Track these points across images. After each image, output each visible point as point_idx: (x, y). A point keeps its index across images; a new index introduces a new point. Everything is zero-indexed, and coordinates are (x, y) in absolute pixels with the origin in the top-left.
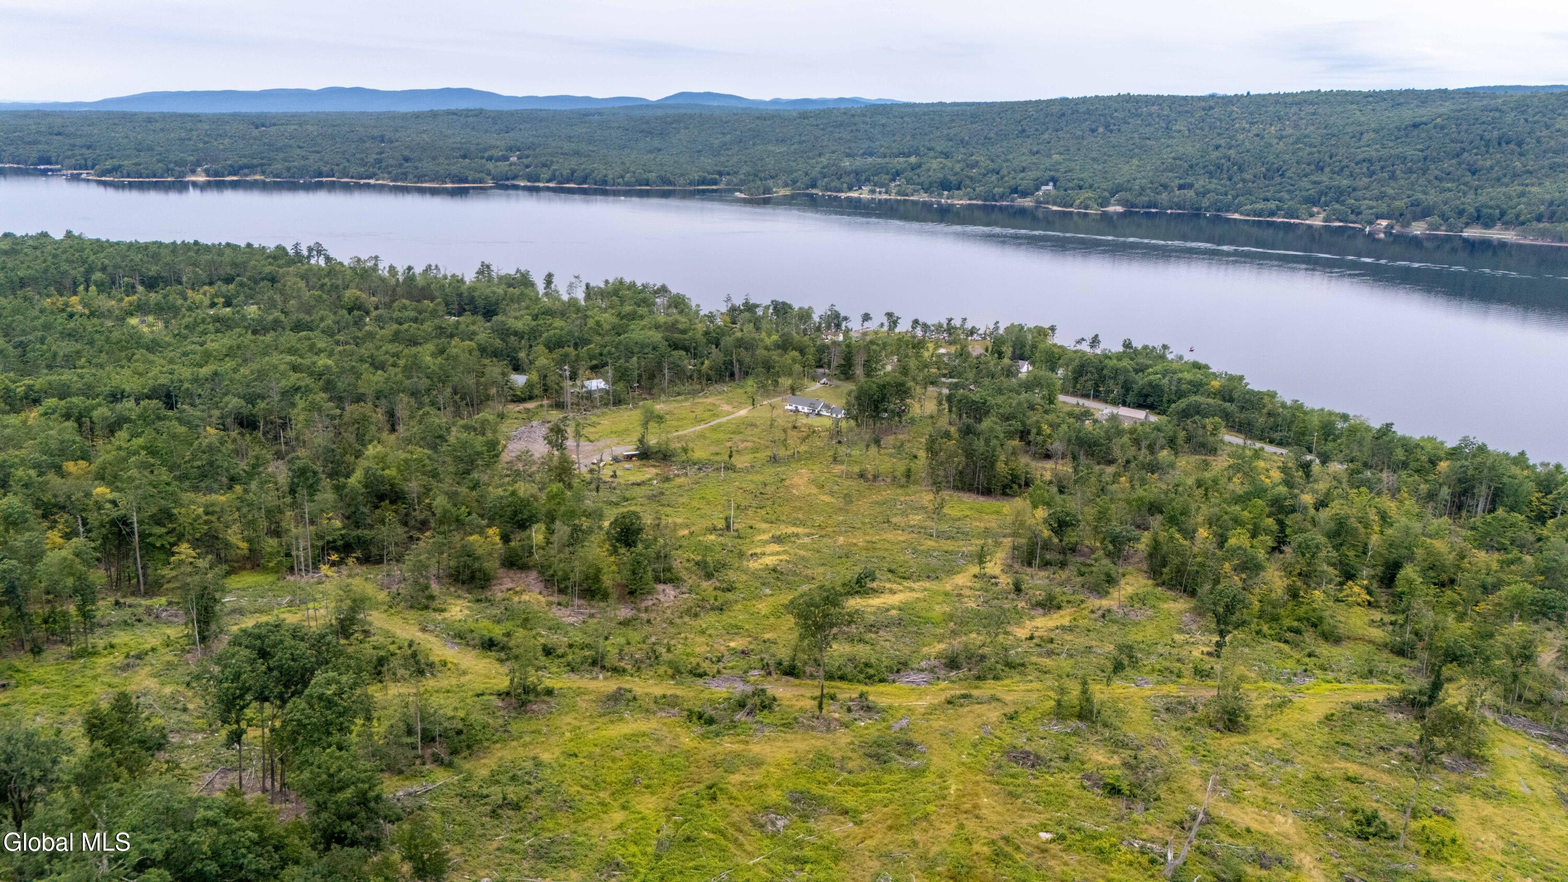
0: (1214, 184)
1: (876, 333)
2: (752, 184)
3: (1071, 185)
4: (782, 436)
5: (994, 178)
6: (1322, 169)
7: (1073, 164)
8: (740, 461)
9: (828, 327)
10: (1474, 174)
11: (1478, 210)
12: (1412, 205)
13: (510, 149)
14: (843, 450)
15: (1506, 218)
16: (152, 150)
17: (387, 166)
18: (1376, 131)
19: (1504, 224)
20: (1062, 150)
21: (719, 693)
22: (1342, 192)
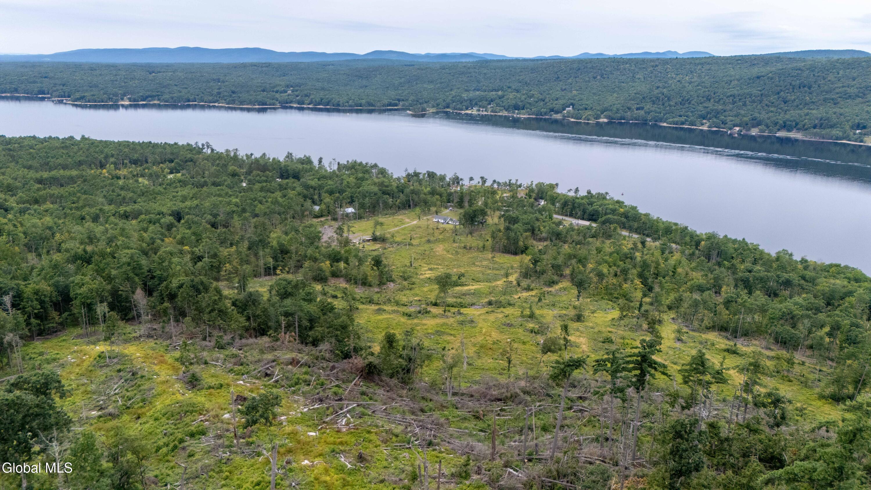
0: (654, 108)
1: (476, 186)
2: (415, 107)
3: (581, 107)
4: (432, 231)
5: (542, 103)
6: (710, 100)
7: (582, 96)
8: (414, 242)
9: (453, 184)
10: (785, 103)
11: (784, 122)
12: (753, 120)
13: (288, 86)
14: (457, 238)
15: (799, 126)
16: (98, 86)
17: (224, 96)
18: (738, 80)
19: (797, 129)
20: (578, 88)
21: (412, 309)
22: (718, 113)
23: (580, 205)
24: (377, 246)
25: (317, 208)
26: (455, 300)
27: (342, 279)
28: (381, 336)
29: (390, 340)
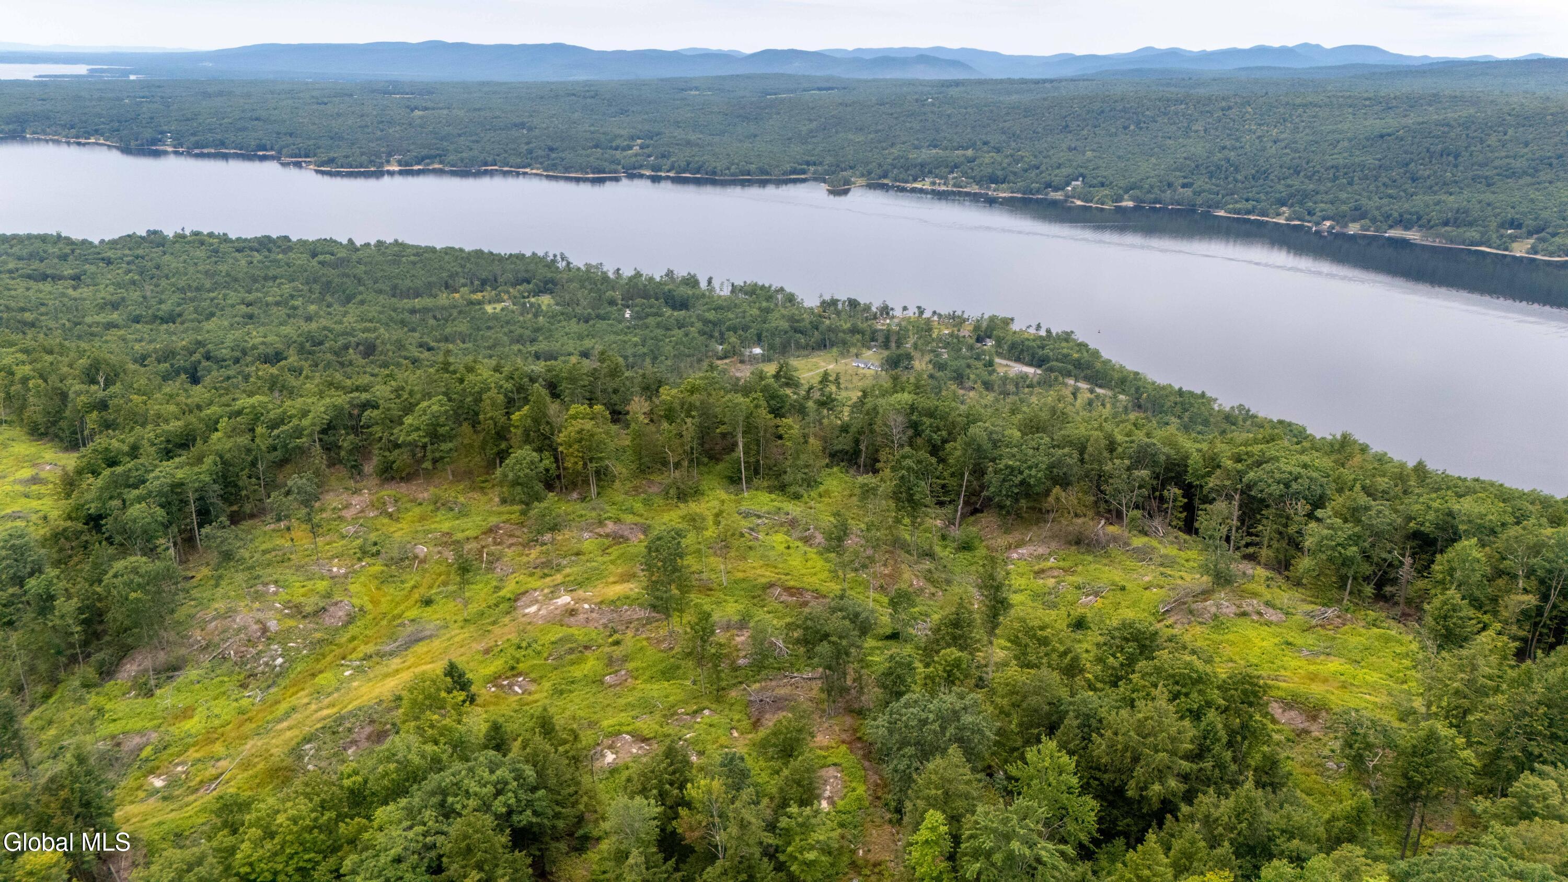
0: (1210, 184)
1: (910, 318)
2: (834, 176)
3: (1095, 182)
5: (1034, 173)
6: (1298, 173)
7: (1100, 162)
9: (881, 315)
10: (1413, 182)
11: (1401, 215)
12: (1355, 209)
13: (632, 138)
15: (1421, 222)
16: (345, 139)
17: (537, 156)
18: (1350, 140)
19: (1419, 227)
20: (1095, 146)
22: (1306, 195)
25: (720, 347)
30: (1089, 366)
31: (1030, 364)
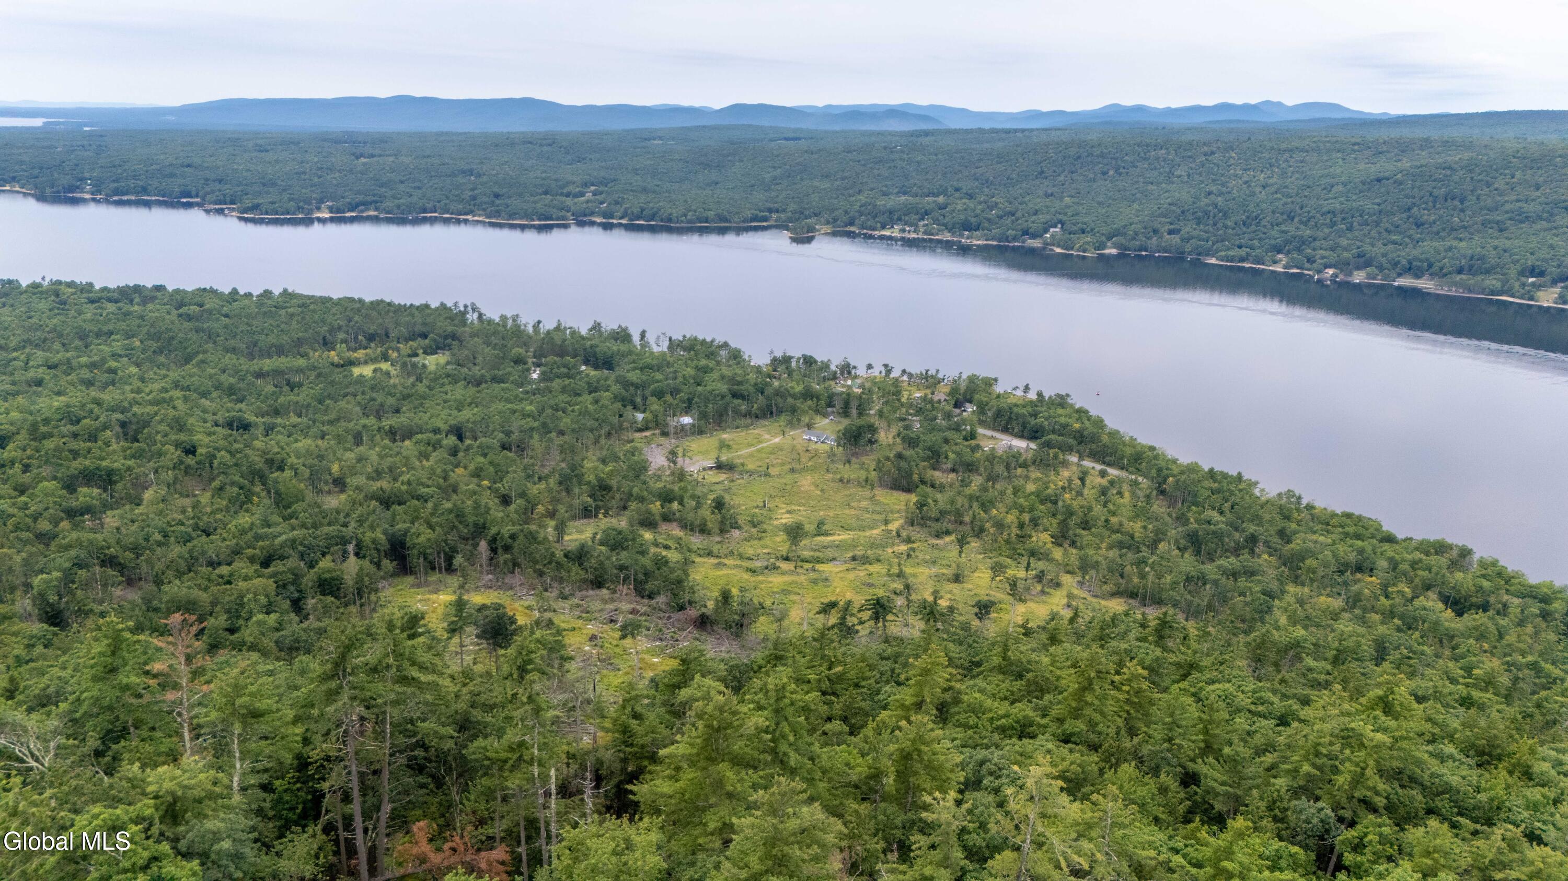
0: (1199, 231)
1: (876, 377)
2: (797, 223)
3: (1075, 228)
4: (799, 455)
5: (1009, 220)
6: (1292, 219)
7: (1080, 208)
8: (773, 471)
9: (842, 374)
10: (1418, 227)
11: (1410, 263)
12: (1359, 256)
13: (586, 185)
14: (833, 465)
15: (1432, 270)
16: (277, 185)
17: (481, 203)
18: (1345, 184)
19: (1431, 275)
20: (1073, 192)
21: (758, 564)
22: (1303, 242)
23: (1018, 416)
24: (722, 477)
25: (640, 416)
26: (812, 553)
27: (675, 525)
28: (716, 594)
29: (726, 597)
30: (1094, 439)
31: (1021, 436)
